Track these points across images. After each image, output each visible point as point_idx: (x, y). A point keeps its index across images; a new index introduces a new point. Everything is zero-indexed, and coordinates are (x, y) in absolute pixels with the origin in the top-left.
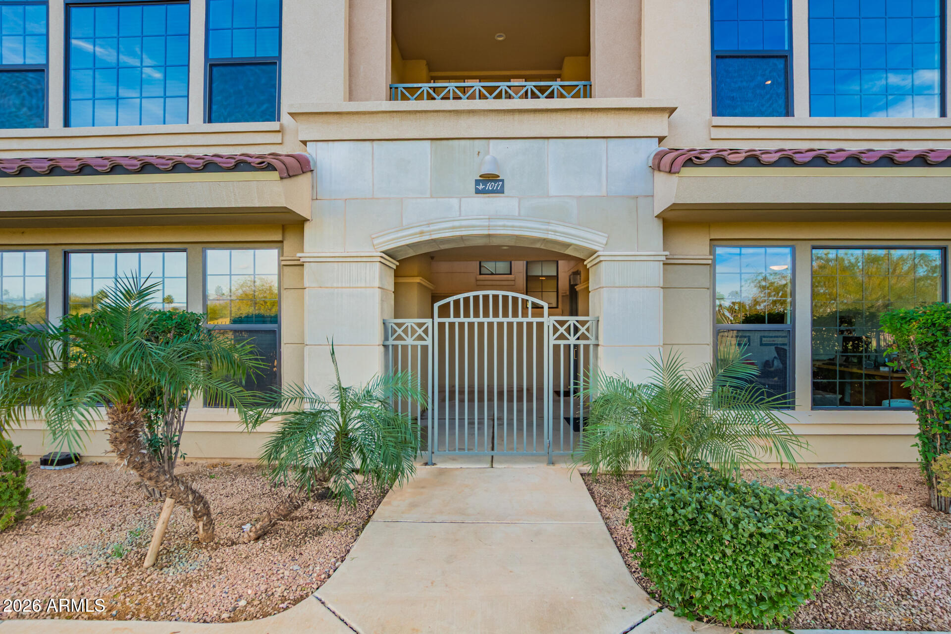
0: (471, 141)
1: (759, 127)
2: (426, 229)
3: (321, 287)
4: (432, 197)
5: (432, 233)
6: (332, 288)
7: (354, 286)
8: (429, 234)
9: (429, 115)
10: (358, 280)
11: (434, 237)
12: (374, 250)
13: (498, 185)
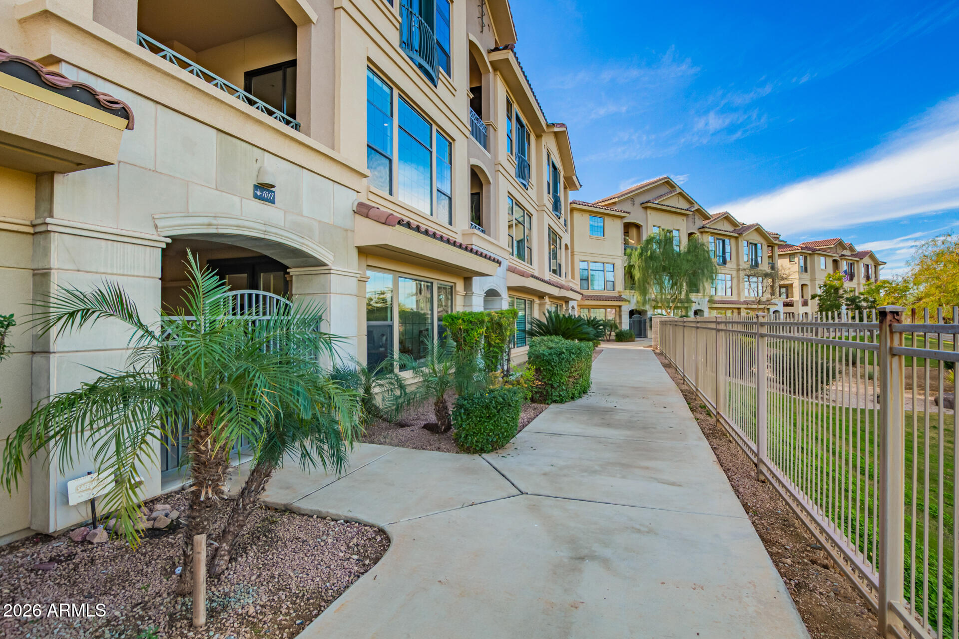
0: (251, 147)
1: (385, 199)
2: (214, 221)
3: (78, 271)
4: (217, 189)
5: (219, 227)
6: (97, 273)
7: (129, 273)
8: (215, 227)
9: (223, 106)
10: (134, 267)
11: (221, 231)
12: (156, 234)
13: (271, 195)
